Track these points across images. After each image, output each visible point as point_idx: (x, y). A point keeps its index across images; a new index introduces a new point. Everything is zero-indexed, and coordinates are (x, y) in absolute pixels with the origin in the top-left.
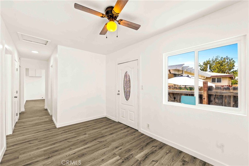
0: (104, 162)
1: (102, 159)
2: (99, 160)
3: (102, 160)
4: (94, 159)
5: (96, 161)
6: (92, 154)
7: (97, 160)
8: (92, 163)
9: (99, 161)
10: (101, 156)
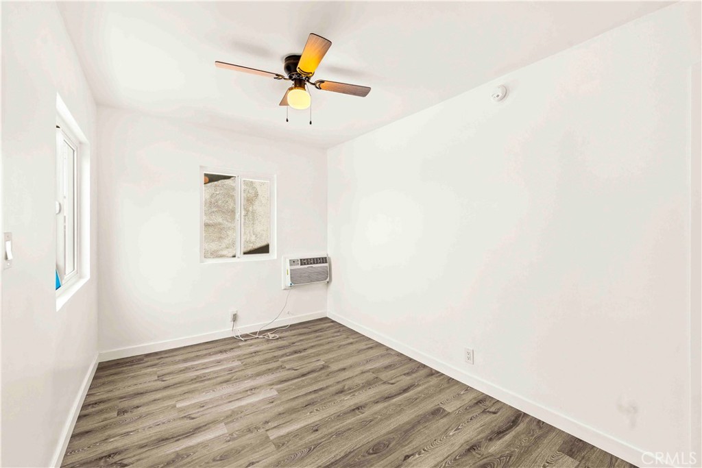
0: (312, 425)
1: (319, 432)
2: (324, 431)
3: (317, 430)
4: (340, 434)
5: (333, 429)
6: (350, 453)
7: (330, 430)
8: (341, 425)
9: (325, 429)
10: (320, 441)
